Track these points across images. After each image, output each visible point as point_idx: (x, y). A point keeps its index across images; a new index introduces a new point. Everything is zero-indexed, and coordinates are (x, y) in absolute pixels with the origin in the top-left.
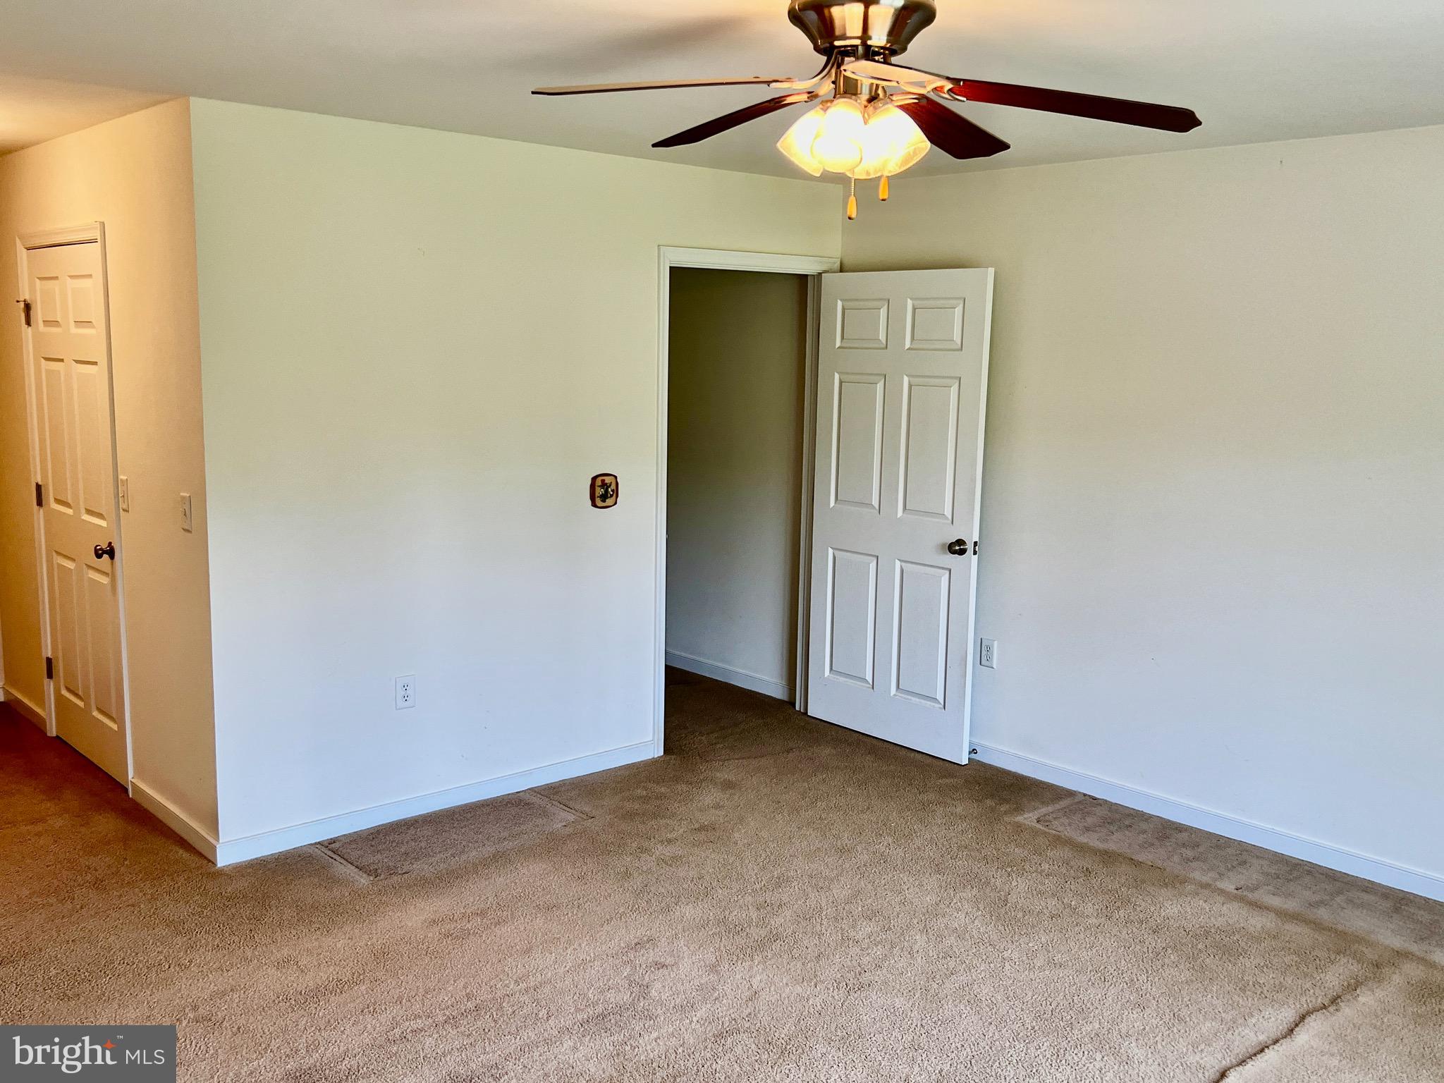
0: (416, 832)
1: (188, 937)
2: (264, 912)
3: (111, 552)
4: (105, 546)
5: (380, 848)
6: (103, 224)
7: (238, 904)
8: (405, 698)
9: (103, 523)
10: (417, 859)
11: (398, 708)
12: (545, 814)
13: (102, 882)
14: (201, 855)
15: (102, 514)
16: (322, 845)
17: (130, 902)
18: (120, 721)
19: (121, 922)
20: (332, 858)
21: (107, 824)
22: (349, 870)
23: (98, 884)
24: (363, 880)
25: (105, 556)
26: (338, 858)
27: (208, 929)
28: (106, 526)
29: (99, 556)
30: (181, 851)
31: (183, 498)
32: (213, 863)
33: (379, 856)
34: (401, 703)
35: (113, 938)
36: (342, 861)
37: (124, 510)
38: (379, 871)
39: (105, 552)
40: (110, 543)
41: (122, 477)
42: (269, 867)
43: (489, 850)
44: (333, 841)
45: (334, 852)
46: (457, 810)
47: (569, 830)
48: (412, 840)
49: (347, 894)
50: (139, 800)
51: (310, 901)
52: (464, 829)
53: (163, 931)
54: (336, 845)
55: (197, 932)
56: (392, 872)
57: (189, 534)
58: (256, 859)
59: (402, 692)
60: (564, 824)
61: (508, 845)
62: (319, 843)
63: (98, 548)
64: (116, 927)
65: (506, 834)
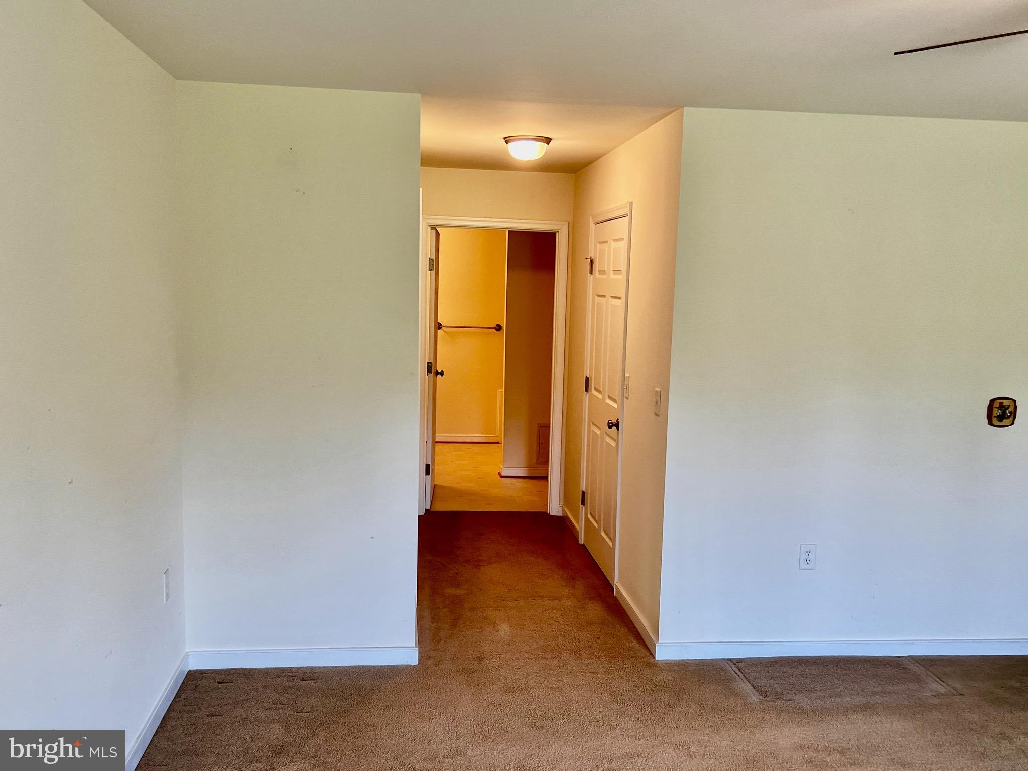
0: (805, 669)
1: (621, 706)
2: (677, 702)
3: (617, 425)
4: (614, 421)
5: (774, 675)
6: (631, 203)
7: (660, 691)
8: (807, 561)
9: (615, 405)
10: (800, 692)
11: (800, 568)
12: (917, 679)
13: (580, 651)
14: (646, 647)
15: (616, 400)
16: (732, 662)
17: (593, 670)
18: (613, 541)
19: (583, 683)
20: (737, 674)
21: (595, 611)
22: (747, 687)
23: (578, 653)
24: (755, 698)
25: (614, 428)
26: (741, 675)
27: (636, 704)
28: (616, 407)
29: (610, 427)
30: (634, 642)
31: (657, 391)
32: (653, 656)
33: (772, 682)
34: (803, 565)
35: (575, 693)
36: (743, 678)
37: (626, 398)
38: (768, 693)
39: (614, 425)
40: (618, 419)
41: (627, 375)
42: (690, 668)
43: (861, 700)
44: (740, 660)
45: (739, 669)
46: (842, 659)
47: (936, 701)
48: (800, 675)
49: (740, 705)
50: (619, 598)
51: (711, 703)
52: (845, 676)
53: (606, 697)
54: (740, 664)
55: (628, 705)
56: (778, 696)
57: (658, 418)
58: (683, 660)
59: (804, 557)
60: (934, 694)
61: (878, 699)
62: (730, 659)
63: (610, 421)
64: (579, 685)
65: (879, 689)
